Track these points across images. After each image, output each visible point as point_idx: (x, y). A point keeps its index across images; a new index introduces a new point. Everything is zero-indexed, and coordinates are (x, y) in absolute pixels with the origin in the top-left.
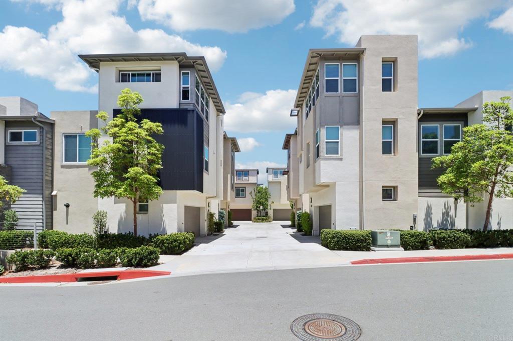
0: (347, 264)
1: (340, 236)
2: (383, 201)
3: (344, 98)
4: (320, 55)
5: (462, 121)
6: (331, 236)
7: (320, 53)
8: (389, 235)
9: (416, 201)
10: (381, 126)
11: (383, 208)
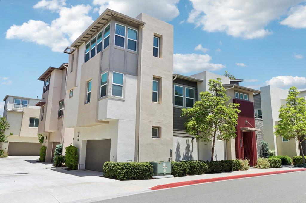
0: (147, 191)
1: (129, 167)
2: (152, 138)
3: (128, 53)
4: (113, 15)
5: (195, 87)
6: (120, 168)
7: (113, 14)
8: (164, 165)
9: (172, 139)
10: (152, 80)
11: (152, 144)
